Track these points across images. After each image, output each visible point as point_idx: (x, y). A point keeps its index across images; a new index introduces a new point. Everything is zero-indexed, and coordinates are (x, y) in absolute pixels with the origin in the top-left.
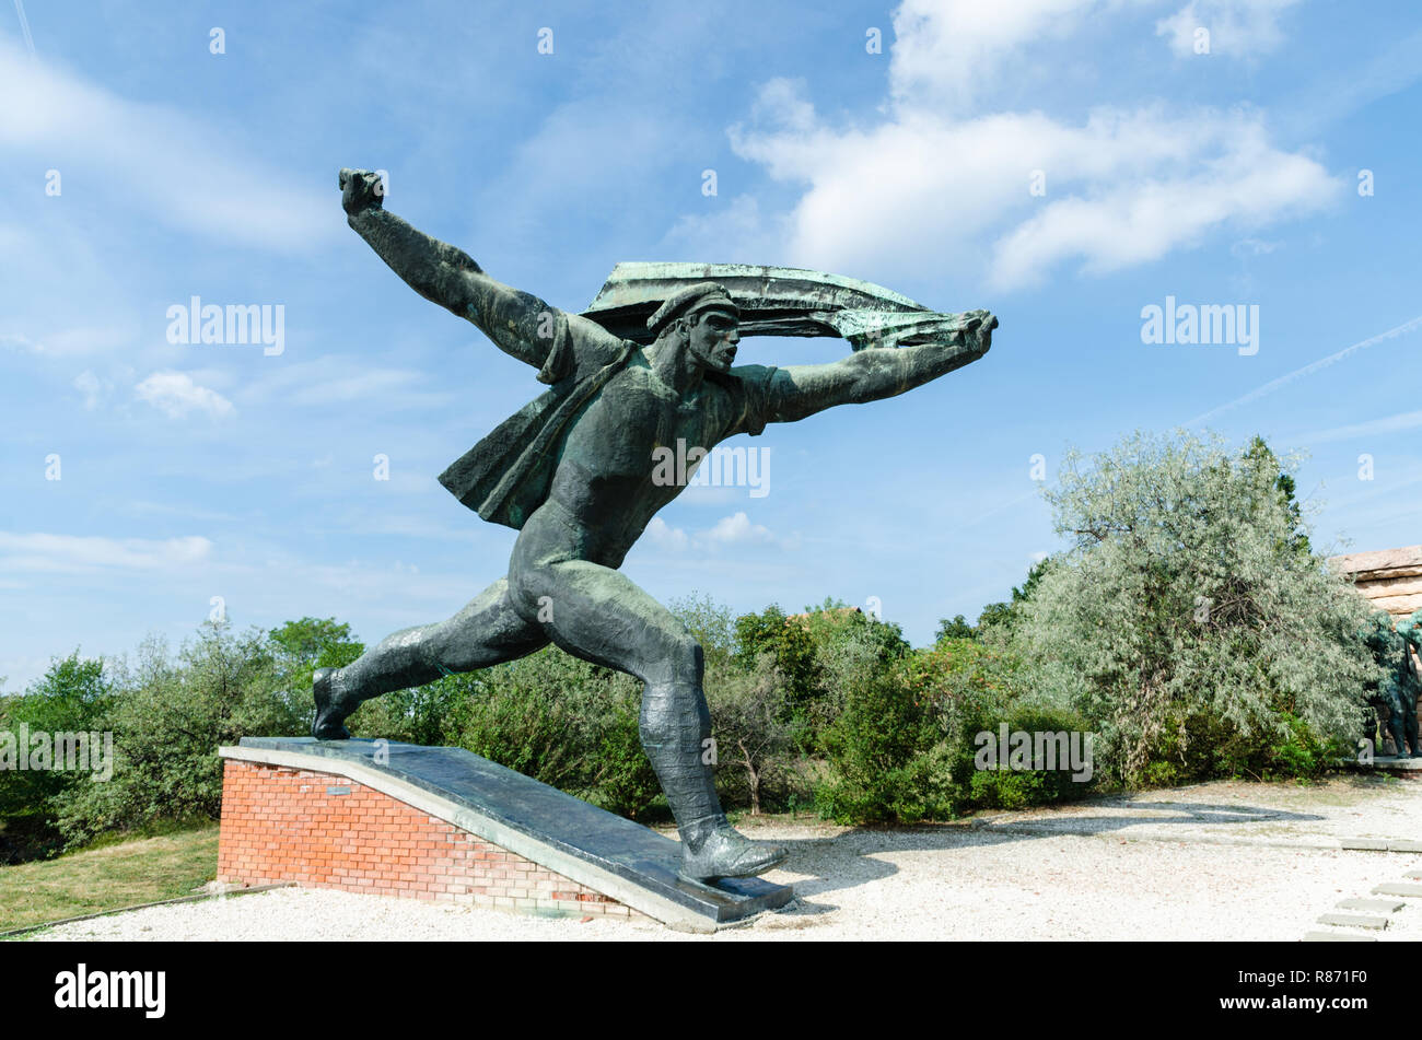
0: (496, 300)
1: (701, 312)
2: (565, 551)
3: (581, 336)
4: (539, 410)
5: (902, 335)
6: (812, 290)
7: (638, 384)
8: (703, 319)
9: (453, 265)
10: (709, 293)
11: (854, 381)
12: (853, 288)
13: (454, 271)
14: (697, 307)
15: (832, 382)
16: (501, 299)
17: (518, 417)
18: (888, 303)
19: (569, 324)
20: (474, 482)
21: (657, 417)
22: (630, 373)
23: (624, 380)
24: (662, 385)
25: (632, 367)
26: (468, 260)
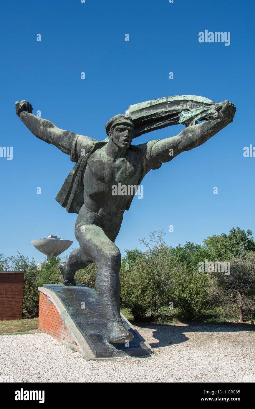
0: (55, 136)
1: (114, 127)
2: (84, 222)
3: (80, 144)
4: (74, 172)
5: (196, 119)
8: (115, 130)
9: (44, 127)
10: (117, 119)
11: (180, 142)
12: (192, 100)
13: (44, 129)
14: (113, 125)
15: (172, 144)
16: (56, 135)
17: (69, 175)
18: (203, 103)
19: (78, 140)
20: (64, 199)
21: (104, 170)
22: (95, 155)
23: (92, 158)
24: (107, 157)
25: (96, 152)
26: (49, 124)
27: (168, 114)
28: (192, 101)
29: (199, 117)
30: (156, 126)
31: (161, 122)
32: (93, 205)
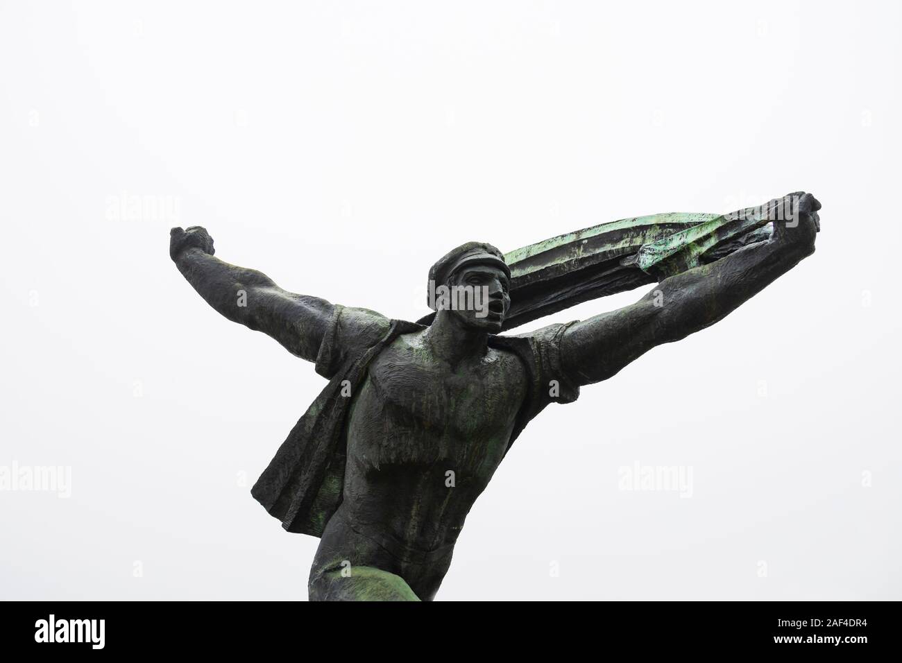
1: (458, 272)
2: (345, 557)
6: (622, 239)
8: (461, 279)
9: (246, 284)
14: (454, 268)
17: (305, 417)
20: (278, 493)
22: (394, 351)
23: (387, 357)
24: (430, 357)
25: (397, 344)
26: (260, 278)
27: (587, 264)
29: (713, 241)
30: (546, 304)
31: (564, 291)
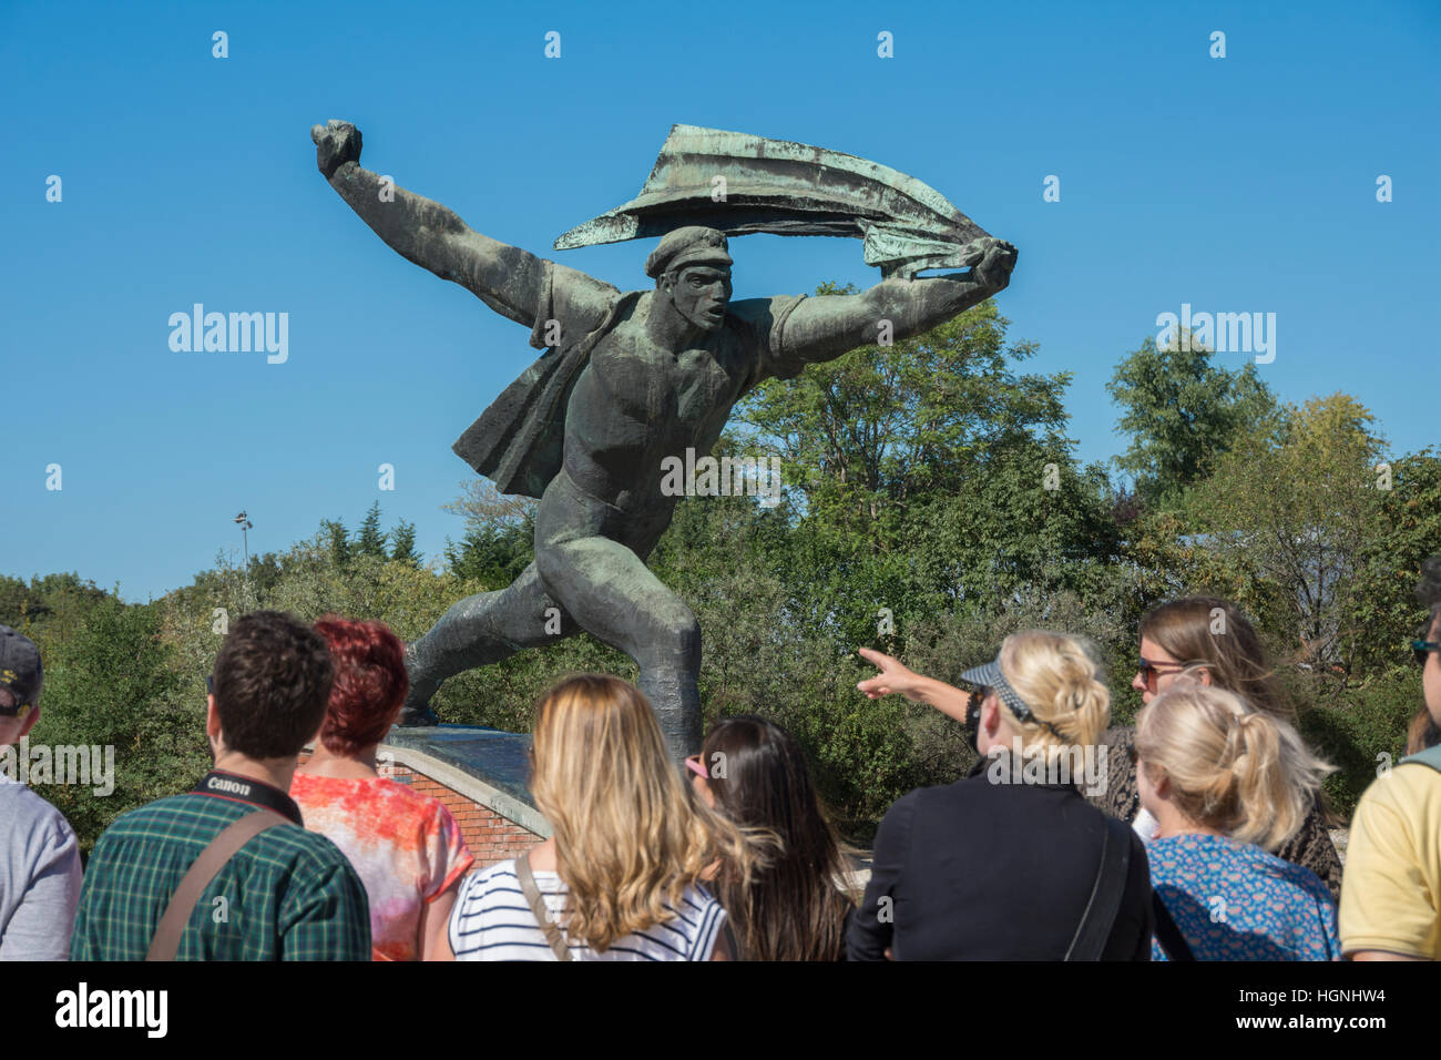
0: (476, 267)
1: (680, 268)
2: (573, 528)
3: (564, 300)
4: (536, 379)
5: (913, 267)
7: (624, 351)
8: (682, 276)
9: (433, 228)
11: (868, 323)
12: (894, 186)
13: (434, 235)
14: (676, 263)
15: (844, 325)
16: (481, 265)
17: (518, 385)
18: (929, 210)
19: (554, 285)
20: (487, 451)
21: (646, 386)
22: (616, 338)
23: (609, 347)
24: (653, 346)
25: (618, 330)
26: (448, 219)
28: (899, 192)
32: (600, 480)
